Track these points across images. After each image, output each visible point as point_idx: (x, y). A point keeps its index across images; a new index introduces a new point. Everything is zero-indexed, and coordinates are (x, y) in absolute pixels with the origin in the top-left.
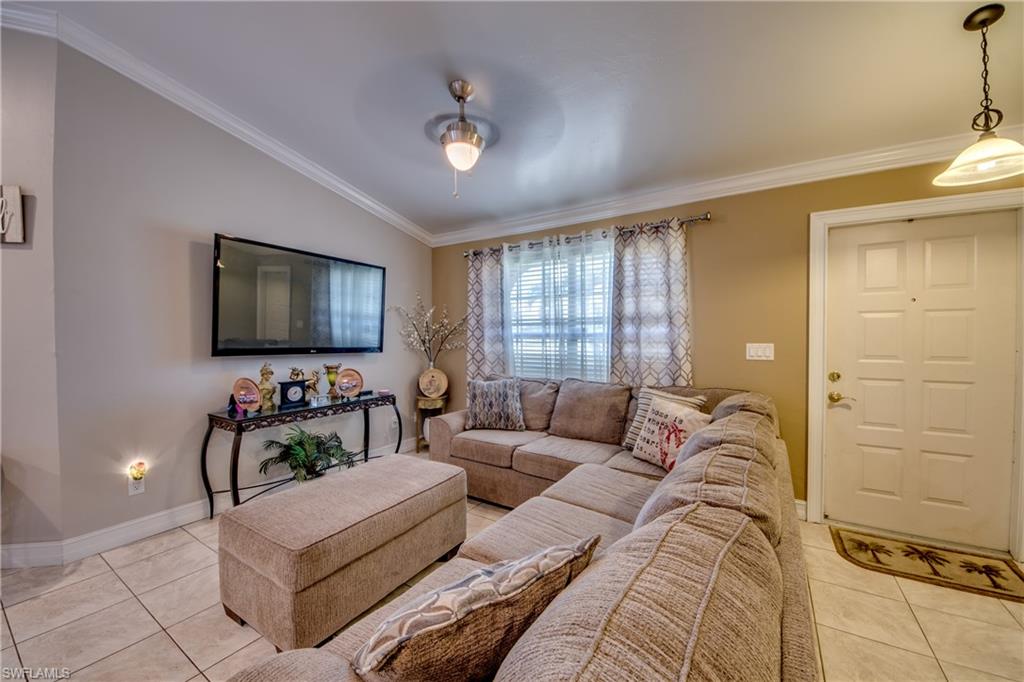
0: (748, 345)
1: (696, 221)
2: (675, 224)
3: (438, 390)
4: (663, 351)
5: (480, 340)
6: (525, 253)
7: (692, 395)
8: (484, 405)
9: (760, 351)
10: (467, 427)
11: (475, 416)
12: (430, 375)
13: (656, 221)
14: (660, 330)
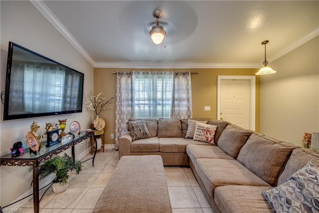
0: (205, 107)
1: (194, 73)
2: (190, 73)
3: (101, 127)
4: (185, 109)
5: (121, 106)
6: (141, 76)
7: (204, 120)
8: (138, 130)
9: (207, 108)
10: (133, 140)
11: (136, 135)
12: (98, 121)
13: (184, 72)
14: (185, 103)
